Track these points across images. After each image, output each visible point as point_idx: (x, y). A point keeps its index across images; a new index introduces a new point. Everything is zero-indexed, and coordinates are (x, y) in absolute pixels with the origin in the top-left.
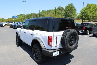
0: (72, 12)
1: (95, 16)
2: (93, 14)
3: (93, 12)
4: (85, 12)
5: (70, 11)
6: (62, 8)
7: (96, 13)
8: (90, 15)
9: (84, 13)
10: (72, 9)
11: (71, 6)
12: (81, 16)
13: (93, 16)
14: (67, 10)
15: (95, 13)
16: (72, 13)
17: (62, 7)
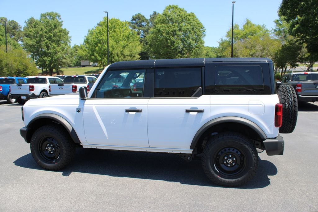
0: (58, 41)
1: (129, 53)
2: (124, 47)
3: (122, 43)
4: (100, 43)
5: (50, 37)
6: (15, 26)
7: (129, 45)
8: (116, 52)
9: (99, 45)
10: (56, 31)
11: (54, 19)
12: (89, 53)
13: (123, 55)
14: (41, 33)
15: (127, 45)
16: (59, 45)
17: (12, 22)
